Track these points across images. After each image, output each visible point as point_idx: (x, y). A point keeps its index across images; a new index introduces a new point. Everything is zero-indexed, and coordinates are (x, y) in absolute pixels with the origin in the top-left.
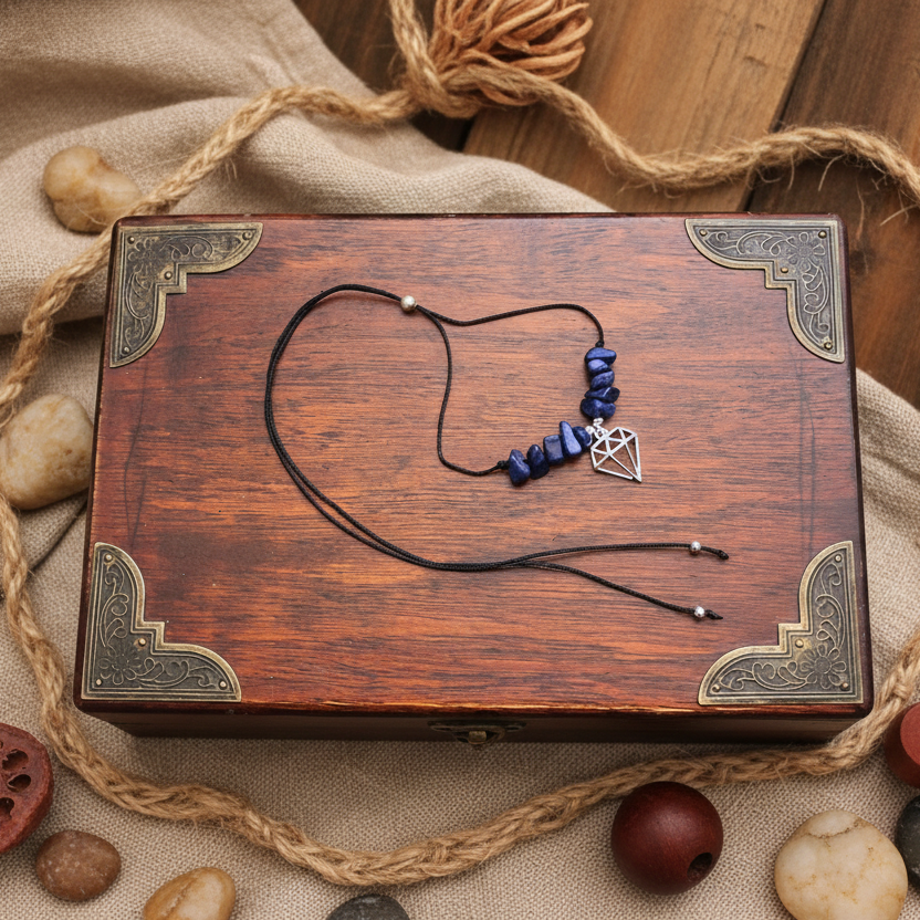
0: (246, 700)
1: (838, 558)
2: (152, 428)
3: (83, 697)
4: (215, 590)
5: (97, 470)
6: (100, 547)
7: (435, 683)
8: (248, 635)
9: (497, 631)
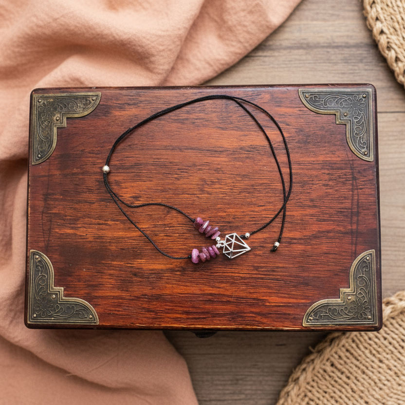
0: (101, 324)
1: (368, 258)
2: (53, 194)
3: (29, 322)
4: (84, 272)
5: (29, 215)
6: (32, 252)
7: (184, 316)
8: (100, 293)
9: (211, 292)
